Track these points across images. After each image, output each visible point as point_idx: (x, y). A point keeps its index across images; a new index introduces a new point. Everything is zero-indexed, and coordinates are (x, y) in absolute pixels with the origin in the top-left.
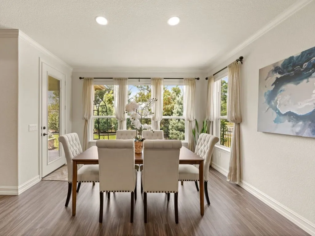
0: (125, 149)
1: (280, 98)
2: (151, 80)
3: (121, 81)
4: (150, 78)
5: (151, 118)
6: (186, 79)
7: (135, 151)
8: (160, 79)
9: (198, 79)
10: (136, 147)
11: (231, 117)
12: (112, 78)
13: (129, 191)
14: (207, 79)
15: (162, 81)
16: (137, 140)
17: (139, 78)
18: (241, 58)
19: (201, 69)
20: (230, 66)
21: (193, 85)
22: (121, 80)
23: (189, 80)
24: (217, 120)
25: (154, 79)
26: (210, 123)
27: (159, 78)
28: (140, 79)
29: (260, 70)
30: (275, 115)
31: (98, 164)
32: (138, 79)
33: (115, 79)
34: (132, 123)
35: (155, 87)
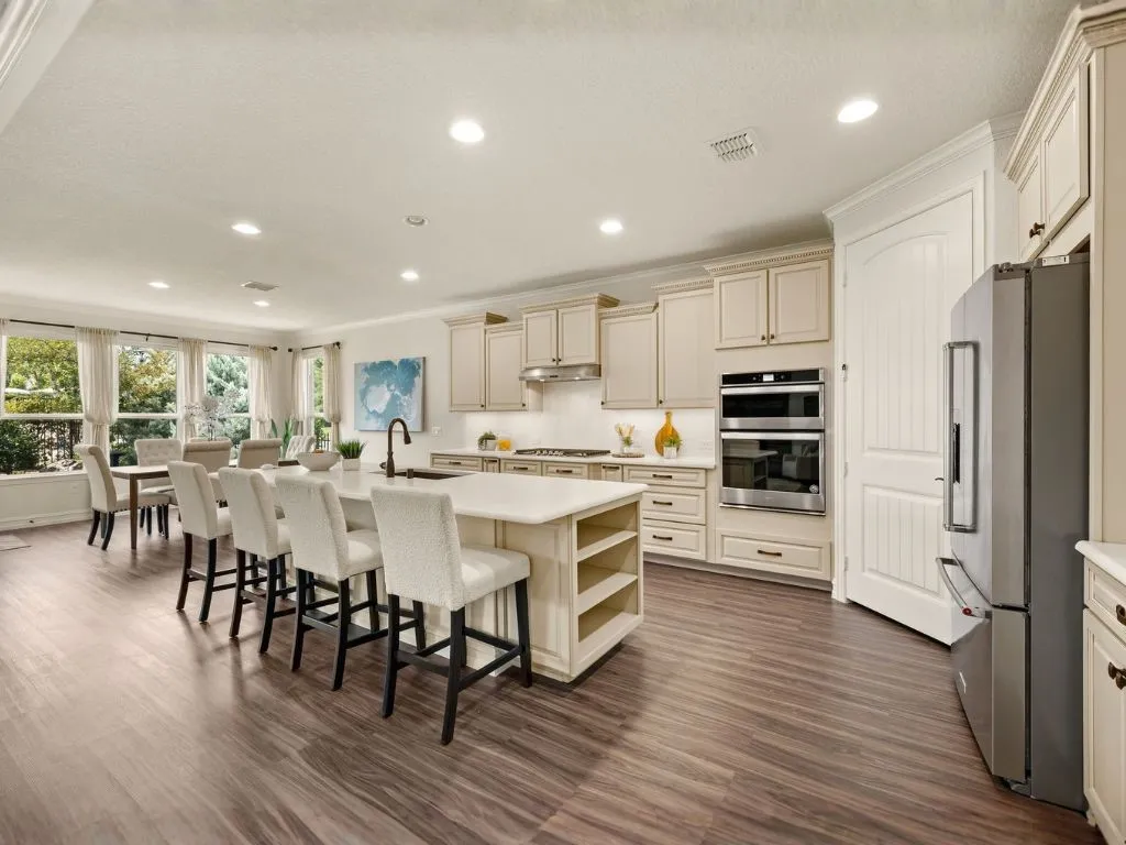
1: (370, 398)
2: (179, 341)
4: (176, 338)
6: (253, 347)
8: (201, 342)
9: (275, 349)
11: (328, 415)
12: (73, 327)
14: (290, 350)
15: (204, 346)
17: (149, 335)
18: (338, 344)
19: (281, 333)
20: (326, 347)
21: (267, 357)
23: (258, 349)
24: (310, 418)
25: (185, 340)
26: (298, 424)
27: (197, 340)
28: (150, 337)
29: (355, 365)
30: (366, 414)
32: (145, 337)
33: (82, 330)
35: (188, 357)
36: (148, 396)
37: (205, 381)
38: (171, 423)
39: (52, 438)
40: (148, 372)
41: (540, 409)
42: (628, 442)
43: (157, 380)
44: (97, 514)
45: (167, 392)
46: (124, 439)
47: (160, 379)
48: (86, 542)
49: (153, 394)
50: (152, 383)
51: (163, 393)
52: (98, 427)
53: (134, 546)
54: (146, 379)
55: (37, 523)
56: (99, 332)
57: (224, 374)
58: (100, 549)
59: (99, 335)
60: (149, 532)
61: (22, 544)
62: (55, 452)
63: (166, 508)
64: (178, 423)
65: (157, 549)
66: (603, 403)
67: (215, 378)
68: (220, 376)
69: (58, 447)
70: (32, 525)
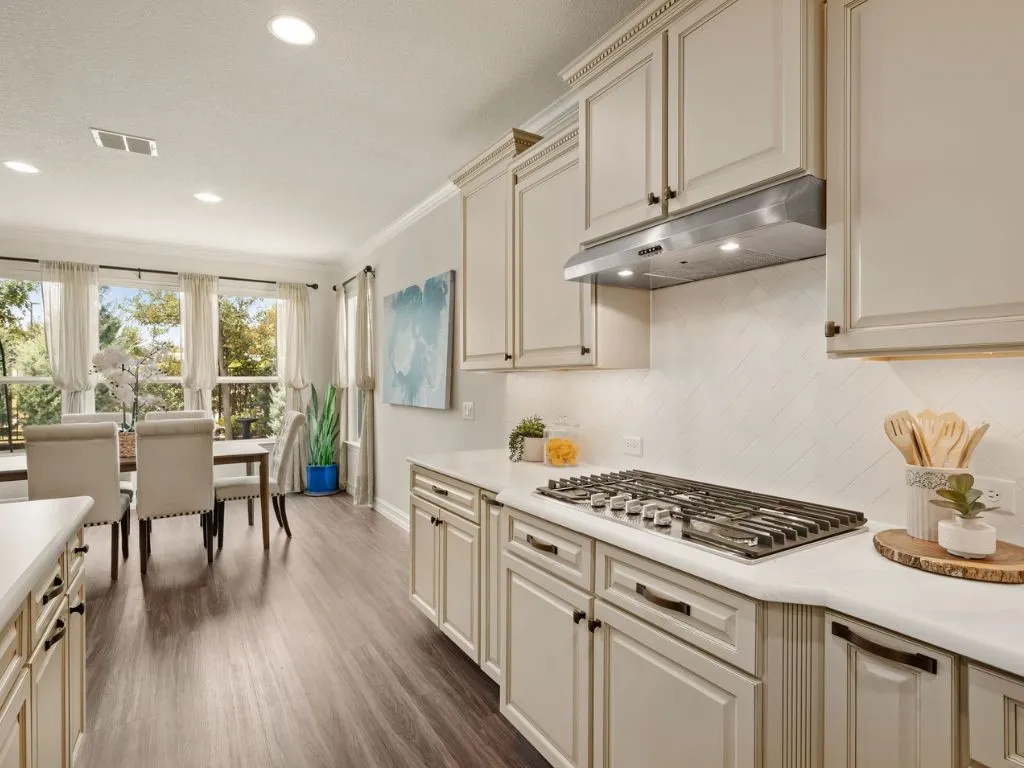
0: (98, 441)
2: (180, 278)
3: (71, 271)
4: (176, 273)
5: (182, 382)
6: (283, 284)
7: (122, 452)
8: (210, 278)
9: (315, 287)
10: (122, 445)
12: (37, 261)
13: (106, 523)
14: (334, 288)
15: (215, 284)
16: (125, 430)
17: (139, 270)
18: (369, 269)
19: (323, 264)
20: (359, 278)
21: (303, 300)
22: (72, 268)
23: (291, 287)
26: (340, 391)
27: (207, 276)
28: (142, 273)
30: (393, 377)
31: (26, 478)
32: (137, 273)
33: (49, 264)
34: (110, 392)
41: (640, 361)
42: (961, 499)
56: (71, 266)
66: (833, 330)
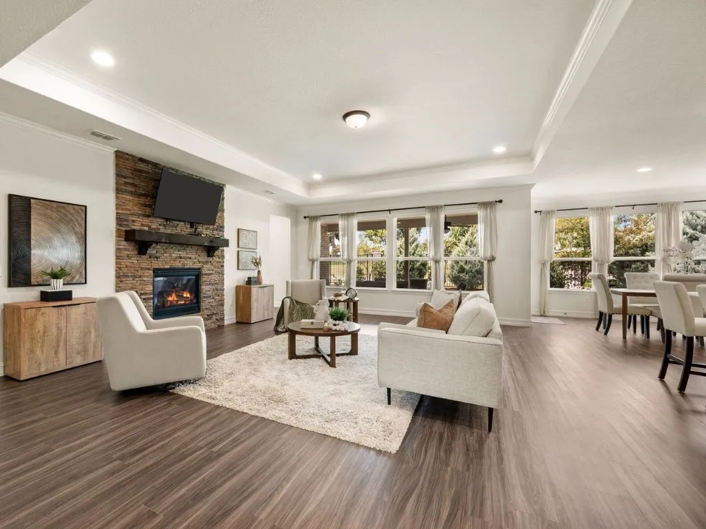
12: (587, 208)
17: (635, 205)
25: (664, 205)
33: (592, 209)
35: (665, 216)
36: (631, 248)
37: (681, 233)
38: (649, 266)
39: (571, 275)
40: (632, 232)
43: (638, 237)
44: (601, 314)
45: (646, 245)
46: (614, 276)
47: (640, 236)
48: (594, 329)
49: (635, 246)
50: (635, 239)
51: (642, 246)
52: (601, 265)
53: (624, 337)
54: (630, 237)
55: (568, 315)
56: (602, 209)
57: (699, 227)
58: (603, 334)
59: (602, 211)
60: (635, 332)
61: (562, 323)
62: (573, 282)
63: (648, 318)
64: (656, 264)
65: (641, 342)
67: (690, 231)
68: (695, 229)
69: (575, 279)
70: (565, 316)
